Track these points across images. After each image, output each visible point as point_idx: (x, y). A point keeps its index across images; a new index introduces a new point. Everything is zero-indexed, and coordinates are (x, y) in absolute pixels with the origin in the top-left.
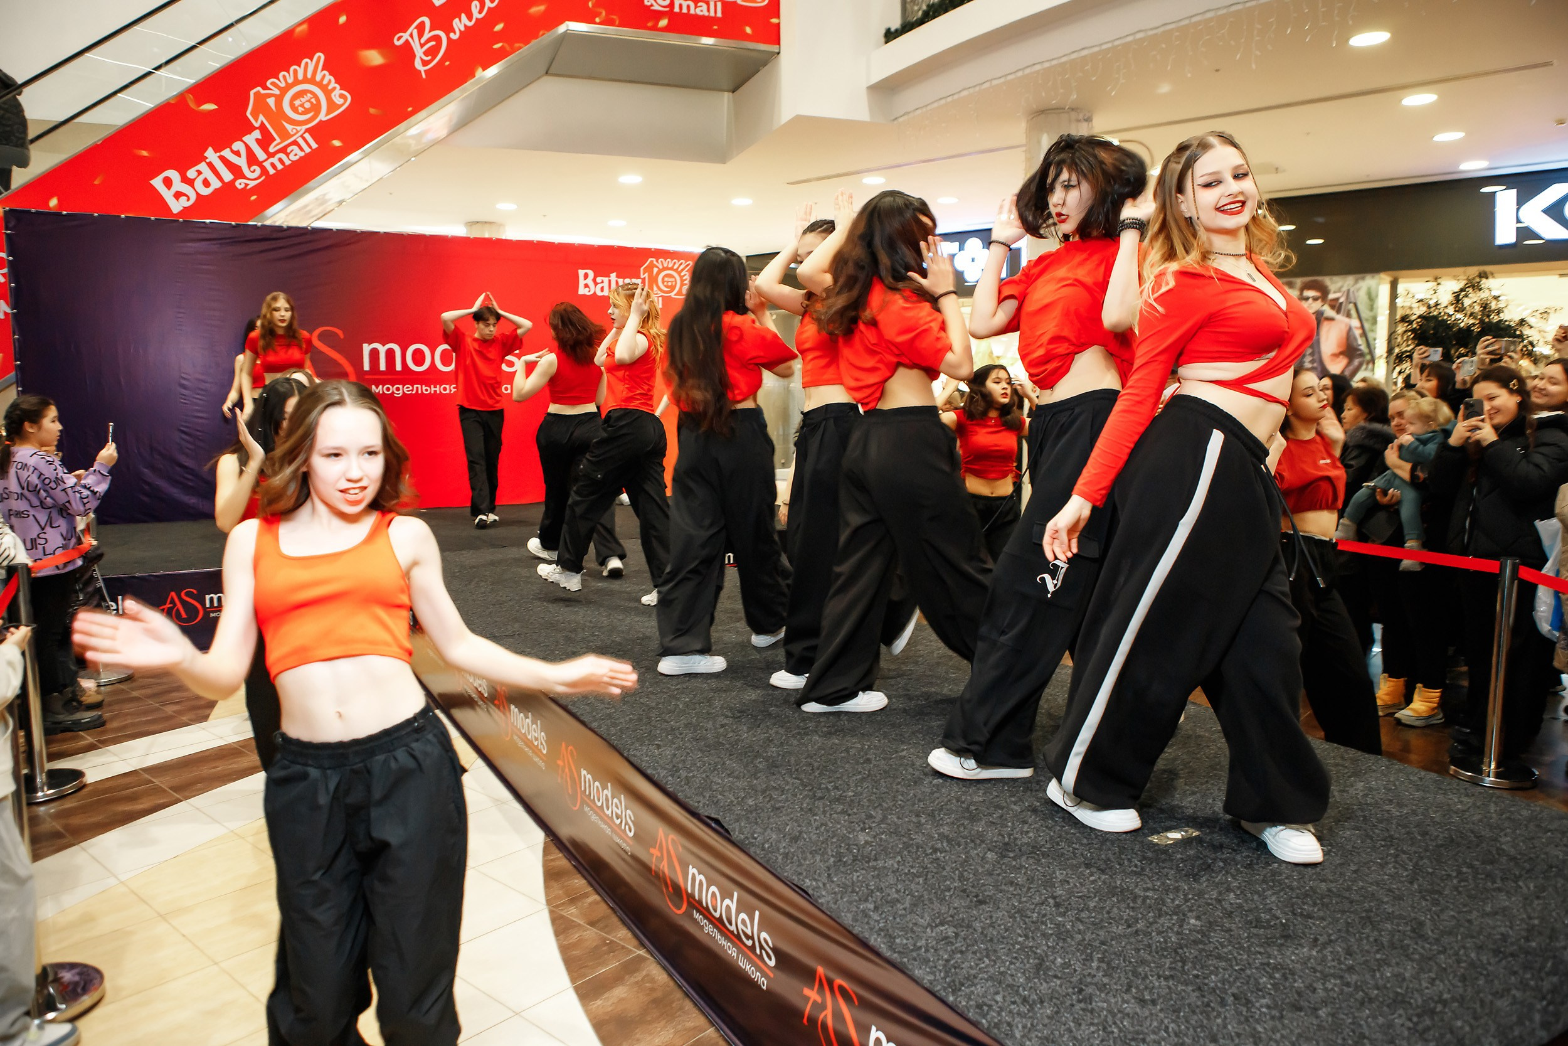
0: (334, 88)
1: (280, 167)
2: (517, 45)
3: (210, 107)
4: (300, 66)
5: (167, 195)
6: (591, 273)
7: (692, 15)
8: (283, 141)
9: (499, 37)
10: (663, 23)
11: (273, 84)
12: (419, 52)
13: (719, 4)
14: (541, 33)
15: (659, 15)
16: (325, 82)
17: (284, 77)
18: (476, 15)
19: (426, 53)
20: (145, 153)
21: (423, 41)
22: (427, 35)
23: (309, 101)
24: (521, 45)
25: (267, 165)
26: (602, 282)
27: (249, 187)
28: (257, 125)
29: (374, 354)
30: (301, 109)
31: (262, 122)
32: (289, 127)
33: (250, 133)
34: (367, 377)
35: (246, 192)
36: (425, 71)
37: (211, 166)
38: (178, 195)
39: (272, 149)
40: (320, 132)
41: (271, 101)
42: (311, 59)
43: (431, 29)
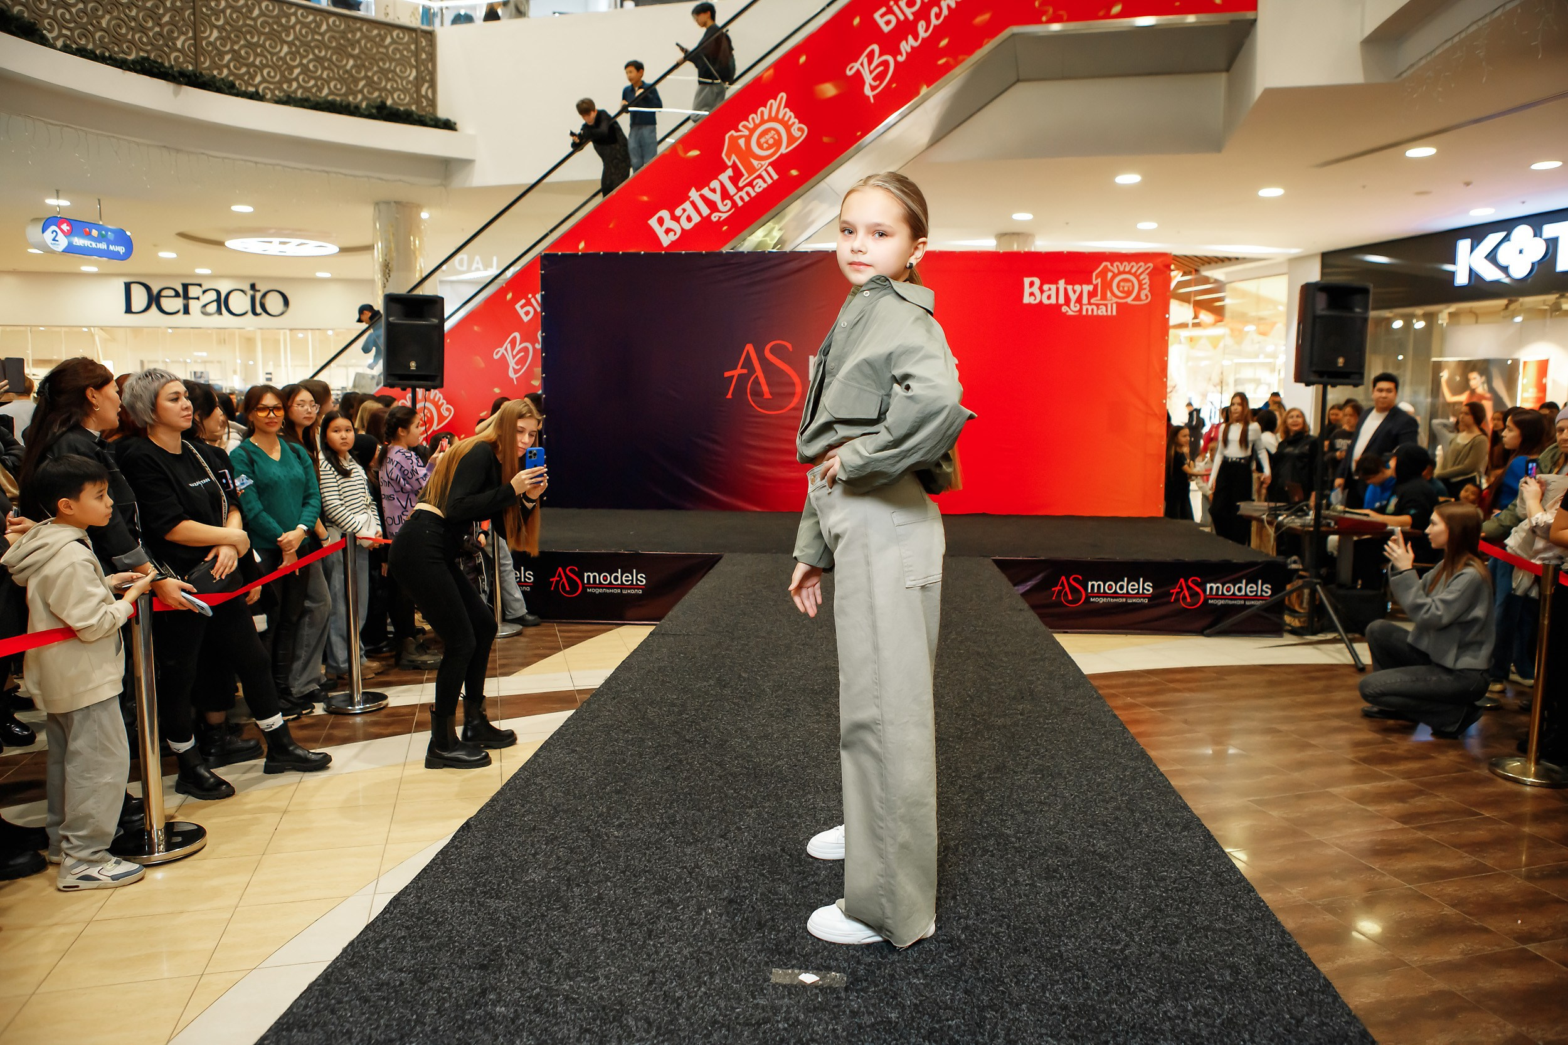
0: (794, 123)
1: (747, 199)
2: (960, 57)
3: (694, 153)
4: (765, 107)
5: (660, 231)
6: (1037, 281)
8: (749, 175)
9: (944, 52)
11: (744, 126)
12: (868, 79)
14: (985, 41)
16: (786, 118)
17: (753, 119)
18: (922, 34)
19: (875, 79)
20: (645, 198)
21: (872, 67)
22: (876, 62)
23: (772, 137)
24: (965, 56)
25: (737, 198)
26: (1050, 289)
27: (721, 219)
28: (730, 164)
30: (765, 146)
31: (734, 162)
32: (755, 163)
33: (724, 171)
35: (720, 223)
36: (874, 96)
37: (693, 204)
38: (668, 231)
39: (741, 184)
40: (780, 165)
41: (742, 142)
42: (775, 100)
43: (880, 55)
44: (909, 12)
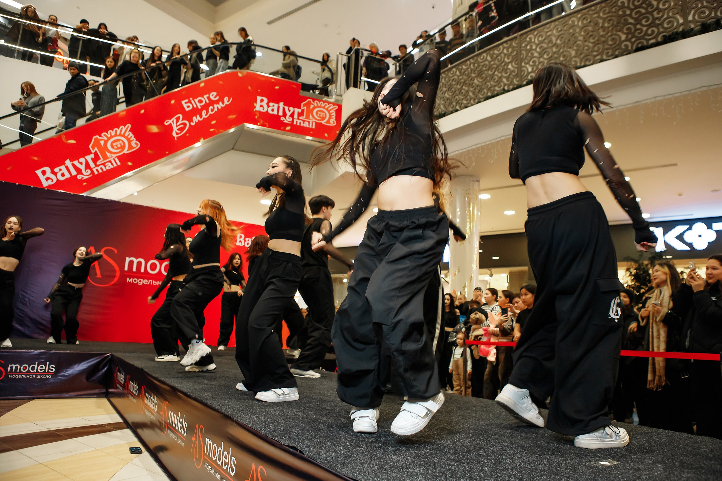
0: (133, 140)
2: (221, 130)
3: (72, 142)
4: (119, 129)
5: (42, 178)
6: (243, 236)
7: (302, 126)
8: (104, 160)
9: (213, 126)
10: (288, 128)
12: (175, 129)
13: (314, 123)
14: (232, 126)
15: (286, 125)
16: (129, 137)
17: (110, 133)
18: (204, 115)
19: (178, 130)
20: (36, 158)
21: (178, 124)
23: (120, 144)
24: (223, 130)
25: (94, 170)
26: (248, 240)
27: (83, 179)
28: (93, 152)
29: (131, 263)
30: (115, 147)
31: (96, 151)
32: (108, 154)
34: (125, 274)
35: (82, 181)
36: (177, 138)
37: (67, 167)
38: (47, 179)
39: (98, 163)
40: (123, 158)
41: (102, 143)
42: (125, 127)
43: (183, 120)
44: (199, 105)
